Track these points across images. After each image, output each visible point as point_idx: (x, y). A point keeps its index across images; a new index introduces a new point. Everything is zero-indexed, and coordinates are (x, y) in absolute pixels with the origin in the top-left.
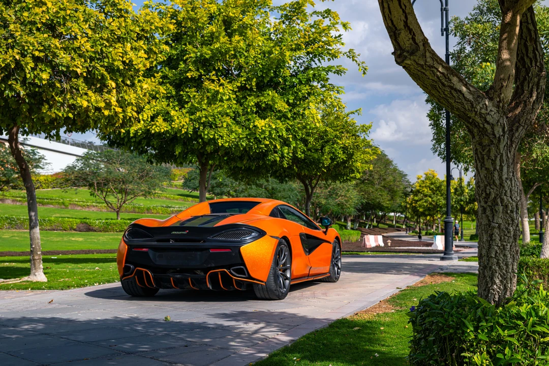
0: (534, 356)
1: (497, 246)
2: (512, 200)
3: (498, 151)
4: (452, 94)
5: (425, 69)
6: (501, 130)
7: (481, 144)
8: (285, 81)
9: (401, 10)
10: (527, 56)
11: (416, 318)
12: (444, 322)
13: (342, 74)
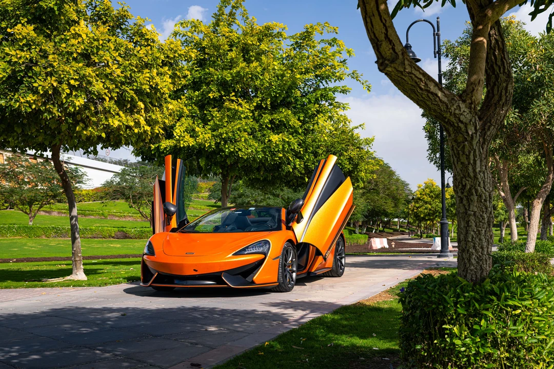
0: (506, 326)
1: (474, 231)
2: (485, 190)
3: (472, 147)
4: (429, 97)
5: (404, 75)
6: (473, 128)
7: (456, 141)
8: (297, 100)
9: (382, 24)
10: (496, 64)
11: (405, 298)
12: (428, 299)
13: (347, 93)
